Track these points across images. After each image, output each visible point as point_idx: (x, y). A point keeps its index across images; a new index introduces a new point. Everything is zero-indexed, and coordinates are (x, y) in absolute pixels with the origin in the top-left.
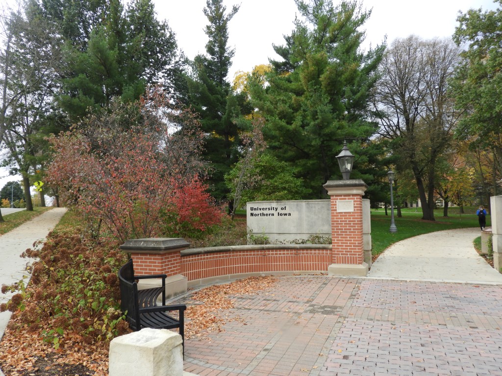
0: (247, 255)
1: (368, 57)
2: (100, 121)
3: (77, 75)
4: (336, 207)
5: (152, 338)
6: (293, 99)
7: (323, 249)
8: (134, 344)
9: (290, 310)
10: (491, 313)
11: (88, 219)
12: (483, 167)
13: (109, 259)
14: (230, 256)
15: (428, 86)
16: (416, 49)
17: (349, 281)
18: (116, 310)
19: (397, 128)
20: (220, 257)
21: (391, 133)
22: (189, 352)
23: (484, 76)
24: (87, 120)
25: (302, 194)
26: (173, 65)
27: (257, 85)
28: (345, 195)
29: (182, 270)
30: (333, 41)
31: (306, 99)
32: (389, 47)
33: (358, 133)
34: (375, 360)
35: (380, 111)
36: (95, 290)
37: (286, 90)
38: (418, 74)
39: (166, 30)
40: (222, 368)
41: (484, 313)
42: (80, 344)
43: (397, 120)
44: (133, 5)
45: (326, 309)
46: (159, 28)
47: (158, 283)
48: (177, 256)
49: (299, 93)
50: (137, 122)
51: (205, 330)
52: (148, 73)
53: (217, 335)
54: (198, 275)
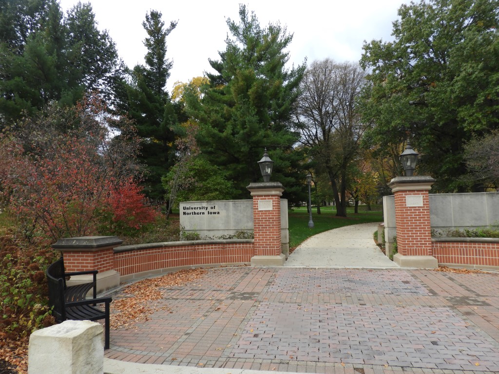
0: (178, 250)
1: (292, 75)
2: (36, 124)
3: (13, 77)
4: (257, 206)
5: (72, 329)
6: (225, 110)
7: (247, 243)
8: (54, 336)
9: (213, 298)
10: (378, 292)
11: (22, 220)
12: (385, 172)
13: (38, 258)
14: (162, 252)
15: (341, 103)
16: (331, 71)
17: (268, 270)
18: (42, 306)
19: (315, 138)
20: (152, 253)
21: (311, 142)
22: (115, 340)
23: (384, 96)
24: (21, 122)
25: (233, 195)
26: (113, 73)
27: (193, 96)
28: (265, 196)
29: (115, 266)
30: (260, 60)
31: (237, 110)
32: (309, 67)
33: (282, 141)
34: (280, 336)
35: (301, 123)
36: (22, 287)
37: (219, 101)
38: (332, 92)
39: (107, 40)
40: (145, 353)
41: (373, 292)
42: (4, 340)
43: (316, 131)
44: (74, 14)
45: (245, 295)
46: (99, 37)
47: (89, 278)
48: (109, 253)
49: (231, 104)
50: (73, 126)
51: (133, 320)
52: (89, 80)
53: (143, 324)
54: (131, 270)
